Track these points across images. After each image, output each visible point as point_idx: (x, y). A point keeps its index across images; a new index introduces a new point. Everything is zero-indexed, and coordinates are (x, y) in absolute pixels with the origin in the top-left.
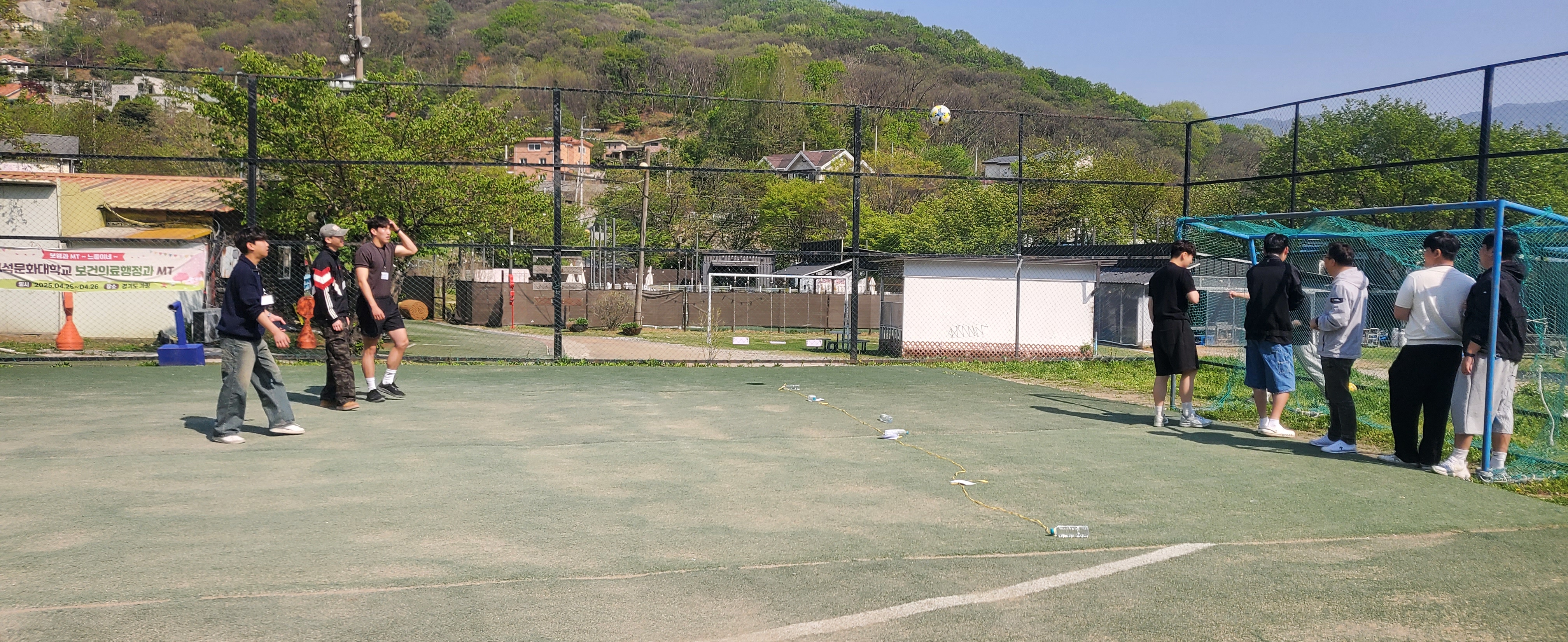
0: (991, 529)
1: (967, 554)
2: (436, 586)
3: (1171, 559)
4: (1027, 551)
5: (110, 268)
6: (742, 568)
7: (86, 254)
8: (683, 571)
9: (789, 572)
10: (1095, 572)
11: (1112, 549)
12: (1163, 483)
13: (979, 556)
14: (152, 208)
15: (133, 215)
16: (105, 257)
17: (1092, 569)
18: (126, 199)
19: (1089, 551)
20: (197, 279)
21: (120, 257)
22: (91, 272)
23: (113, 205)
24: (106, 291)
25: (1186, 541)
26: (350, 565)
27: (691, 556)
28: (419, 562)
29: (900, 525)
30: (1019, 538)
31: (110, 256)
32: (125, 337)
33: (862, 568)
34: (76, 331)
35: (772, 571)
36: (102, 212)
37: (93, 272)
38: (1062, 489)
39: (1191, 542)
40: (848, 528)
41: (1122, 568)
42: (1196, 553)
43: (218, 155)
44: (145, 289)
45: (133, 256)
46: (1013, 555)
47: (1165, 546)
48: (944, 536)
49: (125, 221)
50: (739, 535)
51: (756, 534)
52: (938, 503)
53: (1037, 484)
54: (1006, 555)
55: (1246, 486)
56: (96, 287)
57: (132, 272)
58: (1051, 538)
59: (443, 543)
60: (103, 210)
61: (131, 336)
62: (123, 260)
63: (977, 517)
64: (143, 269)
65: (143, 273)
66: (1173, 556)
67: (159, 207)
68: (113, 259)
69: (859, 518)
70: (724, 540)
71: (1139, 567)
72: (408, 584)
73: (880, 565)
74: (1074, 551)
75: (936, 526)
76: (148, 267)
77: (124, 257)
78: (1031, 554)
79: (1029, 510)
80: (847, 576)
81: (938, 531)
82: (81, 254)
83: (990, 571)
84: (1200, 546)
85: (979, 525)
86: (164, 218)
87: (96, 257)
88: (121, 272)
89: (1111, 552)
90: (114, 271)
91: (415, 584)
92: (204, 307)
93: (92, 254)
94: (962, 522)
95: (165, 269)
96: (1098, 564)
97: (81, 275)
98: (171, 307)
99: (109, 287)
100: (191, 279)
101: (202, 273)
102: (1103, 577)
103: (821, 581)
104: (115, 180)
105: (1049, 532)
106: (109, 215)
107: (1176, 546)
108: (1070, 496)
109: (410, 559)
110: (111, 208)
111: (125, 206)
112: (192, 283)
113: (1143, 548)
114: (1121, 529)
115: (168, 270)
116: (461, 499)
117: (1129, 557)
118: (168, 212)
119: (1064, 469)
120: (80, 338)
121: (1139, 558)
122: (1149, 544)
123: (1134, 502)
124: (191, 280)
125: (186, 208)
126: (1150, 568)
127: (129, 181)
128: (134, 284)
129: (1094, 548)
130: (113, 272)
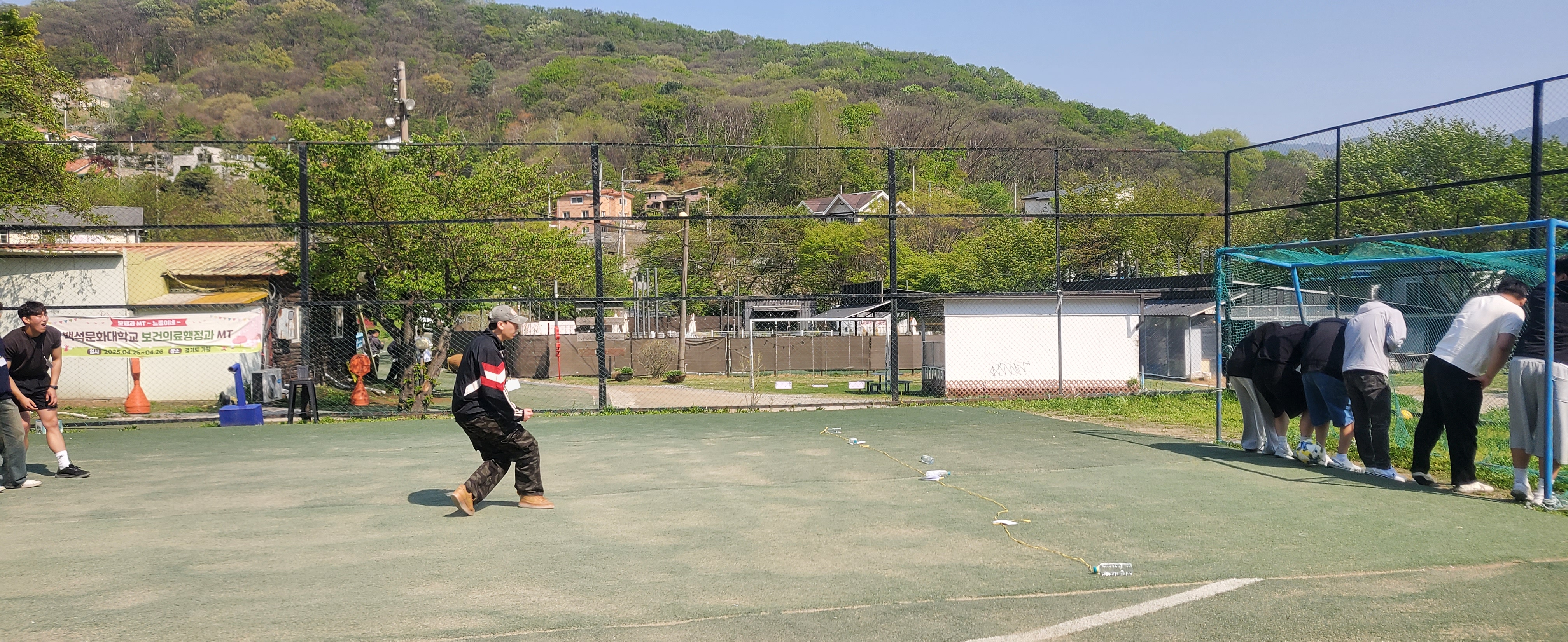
0: (1033, 569)
1: (1009, 594)
2: (484, 636)
3: (1217, 595)
4: (1070, 590)
5: (173, 334)
6: (784, 613)
7: (151, 321)
8: (726, 617)
9: (830, 616)
10: (1139, 610)
11: (1156, 586)
12: (1209, 518)
13: (1021, 596)
14: (212, 274)
15: (193, 281)
16: (169, 323)
17: (1136, 607)
18: (188, 267)
19: (1133, 588)
20: (255, 341)
21: (183, 322)
22: (156, 338)
23: (176, 273)
24: (170, 356)
25: (1232, 577)
26: (402, 617)
27: (734, 602)
28: (468, 613)
29: (942, 567)
30: (1062, 577)
31: (174, 322)
32: (188, 399)
33: (903, 611)
34: (144, 395)
35: (814, 615)
36: (165, 280)
37: (158, 338)
38: (1105, 527)
39: (1237, 578)
40: (890, 571)
41: (1166, 606)
42: (1243, 588)
43: (273, 222)
44: (206, 353)
45: (195, 321)
46: (1056, 594)
47: (1210, 582)
48: (986, 577)
49: (186, 287)
50: (781, 580)
51: (798, 579)
52: (980, 544)
53: (1081, 522)
54: (1049, 595)
55: (1296, 519)
56: (161, 352)
57: (193, 337)
58: (1095, 576)
59: (491, 594)
60: (166, 277)
61: (194, 398)
62: (185, 325)
63: (1020, 557)
64: (204, 333)
65: (204, 337)
66: (1219, 591)
67: (218, 273)
68: (177, 325)
69: (901, 560)
70: (766, 585)
71: (1183, 604)
72: (458, 634)
73: (922, 608)
74: (1118, 590)
75: (978, 567)
76: (209, 331)
77: (187, 322)
78: (1074, 593)
79: (1072, 549)
80: (889, 619)
81: (980, 572)
82: (147, 321)
83: (1033, 611)
84: (1247, 581)
85: (1022, 565)
86: (223, 283)
87: (161, 323)
88: (183, 337)
89: (1155, 589)
90: (178, 335)
91: (464, 635)
92: (263, 367)
93: (157, 321)
94: (1005, 562)
95: (224, 332)
96: (1142, 602)
97: (147, 341)
98: (231, 369)
99: (172, 351)
100: (249, 341)
101: (259, 335)
102: (1147, 615)
103: (862, 624)
104: (177, 248)
105: (1092, 569)
106: (172, 283)
107: (1223, 582)
108: (1114, 533)
109: (460, 611)
110: (174, 276)
111: (187, 273)
112: (250, 345)
113: (1188, 584)
114: (1165, 566)
115: (227, 334)
116: (508, 550)
117: (1174, 594)
118: (227, 278)
119: (1109, 506)
120: (147, 401)
121: (1184, 594)
122: (1194, 581)
123: (1178, 538)
124: (249, 343)
125: (243, 272)
126: (1195, 605)
127: (190, 249)
128: (196, 348)
129: (1138, 586)
130: (176, 337)
